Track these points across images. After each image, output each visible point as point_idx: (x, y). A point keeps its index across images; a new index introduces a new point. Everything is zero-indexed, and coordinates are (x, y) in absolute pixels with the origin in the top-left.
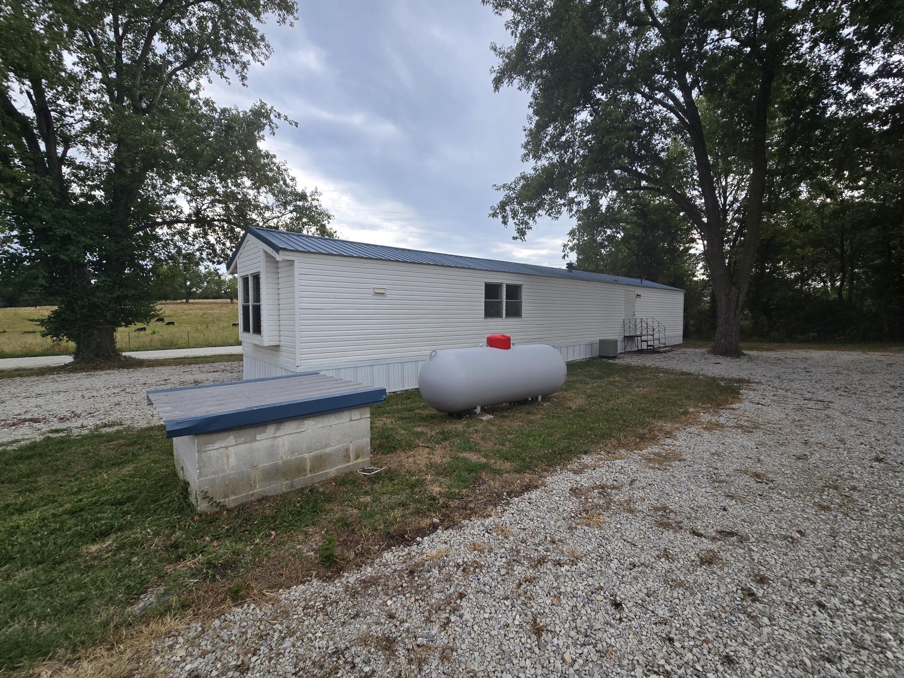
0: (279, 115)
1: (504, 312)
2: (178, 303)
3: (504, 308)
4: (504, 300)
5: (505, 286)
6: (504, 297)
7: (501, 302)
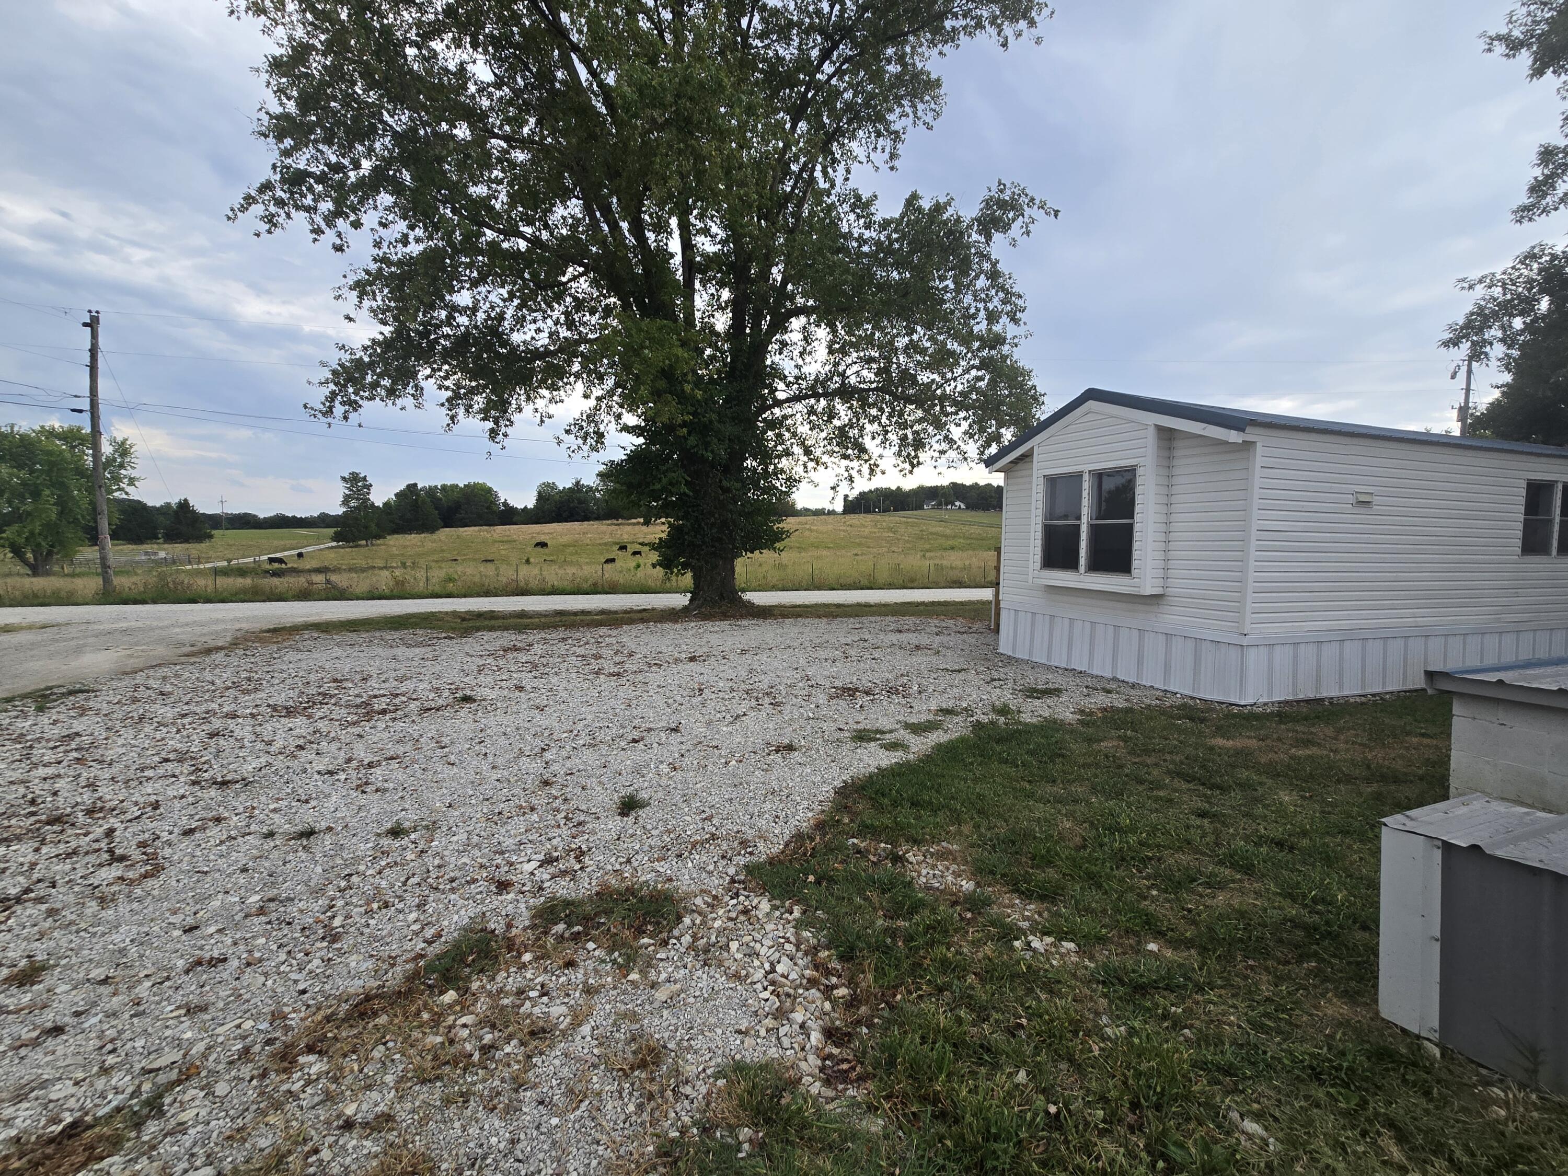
0: (1032, 200)
1: (1555, 543)
2: (634, 524)
3: (1556, 536)
4: (1557, 519)
5: (1560, 486)
6: (1558, 511)
7: (1550, 522)
